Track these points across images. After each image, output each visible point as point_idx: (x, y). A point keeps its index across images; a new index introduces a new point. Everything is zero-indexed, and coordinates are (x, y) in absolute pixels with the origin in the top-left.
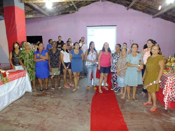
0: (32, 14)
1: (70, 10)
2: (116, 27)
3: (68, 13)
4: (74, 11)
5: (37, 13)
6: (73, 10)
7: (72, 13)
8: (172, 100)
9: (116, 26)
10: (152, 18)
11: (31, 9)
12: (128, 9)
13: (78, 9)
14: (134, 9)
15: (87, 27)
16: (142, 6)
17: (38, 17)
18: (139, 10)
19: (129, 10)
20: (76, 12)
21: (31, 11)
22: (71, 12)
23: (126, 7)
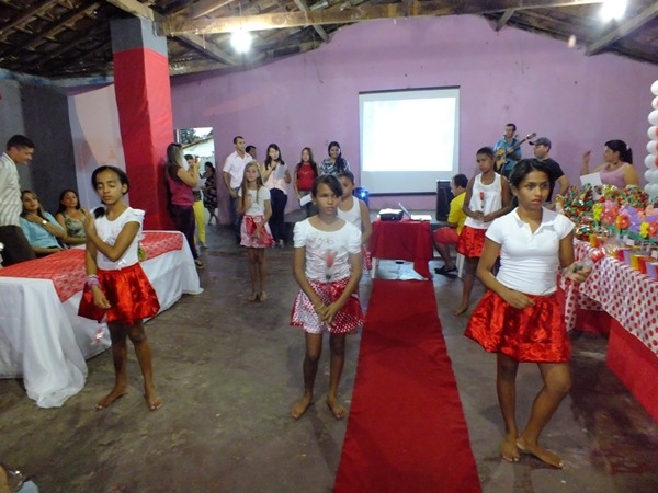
0: (183, 63)
1: (302, 41)
2: (457, 91)
3: (297, 51)
4: (315, 43)
5: (201, 59)
6: (311, 39)
7: (309, 50)
8: (589, 307)
9: (458, 87)
10: (586, 54)
11: (183, 48)
12: (497, 30)
13: (330, 35)
14: (519, 27)
15: (361, 93)
16: (543, 17)
17: (200, 69)
18: (538, 30)
19: (501, 32)
20: (323, 46)
21: (181, 54)
22: (304, 46)
23: (493, 22)
